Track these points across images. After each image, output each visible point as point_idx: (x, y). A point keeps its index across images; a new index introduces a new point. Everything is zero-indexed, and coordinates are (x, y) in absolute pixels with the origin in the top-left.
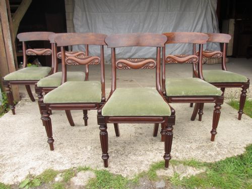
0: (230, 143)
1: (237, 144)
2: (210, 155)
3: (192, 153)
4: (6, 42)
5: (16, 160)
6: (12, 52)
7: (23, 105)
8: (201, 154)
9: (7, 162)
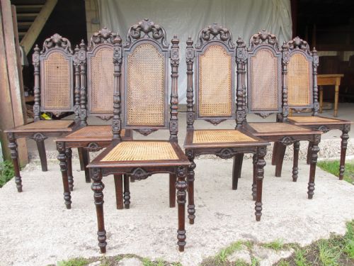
0: (324, 216)
1: (332, 217)
2: (298, 233)
3: (274, 231)
4: (11, 82)
5: (29, 245)
6: (19, 96)
7: (33, 169)
8: (286, 232)
9: (16, 248)
